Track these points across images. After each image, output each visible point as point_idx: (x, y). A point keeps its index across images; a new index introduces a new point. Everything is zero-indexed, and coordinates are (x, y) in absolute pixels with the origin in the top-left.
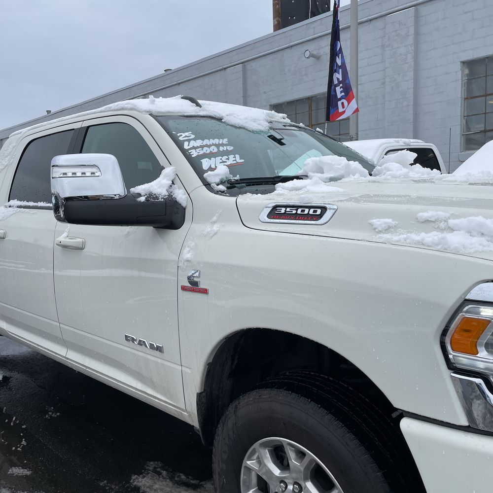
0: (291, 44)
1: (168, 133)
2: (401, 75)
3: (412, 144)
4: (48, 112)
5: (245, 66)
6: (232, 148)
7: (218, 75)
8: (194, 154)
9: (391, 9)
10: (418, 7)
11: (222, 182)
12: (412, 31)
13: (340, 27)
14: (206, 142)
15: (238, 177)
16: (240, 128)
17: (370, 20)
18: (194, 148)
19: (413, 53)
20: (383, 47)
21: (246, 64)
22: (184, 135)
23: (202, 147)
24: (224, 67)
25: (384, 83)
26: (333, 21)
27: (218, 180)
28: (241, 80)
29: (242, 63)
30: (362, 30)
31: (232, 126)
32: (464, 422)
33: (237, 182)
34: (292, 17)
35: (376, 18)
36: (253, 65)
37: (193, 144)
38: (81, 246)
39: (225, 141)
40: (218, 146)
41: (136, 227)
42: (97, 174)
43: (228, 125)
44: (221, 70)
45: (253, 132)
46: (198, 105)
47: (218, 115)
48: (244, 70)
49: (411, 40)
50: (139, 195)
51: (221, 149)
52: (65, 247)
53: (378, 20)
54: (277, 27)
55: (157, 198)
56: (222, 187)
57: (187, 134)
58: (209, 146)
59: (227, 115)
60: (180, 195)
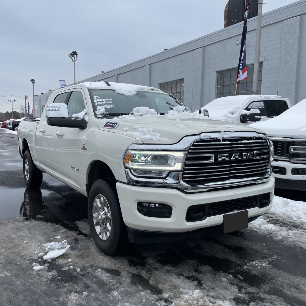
0: (230, 36)
1: (90, 96)
2: (290, 55)
3: (270, 98)
4: (103, 72)
5: (204, 48)
6: (112, 102)
7: (190, 54)
8: (96, 104)
9: (288, 16)
10: (302, 16)
11: (101, 114)
12: (298, 30)
13: (247, 31)
14: (103, 100)
15: (108, 113)
16: (121, 94)
17: (275, 23)
18: (97, 102)
19: (298, 43)
20: (281, 39)
21: (205, 47)
22: (96, 97)
23: (100, 102)
24: (193, 49)
25: (280, 60)
26: (244, 27)
27: (99, 114)
28: (201, 57)
29: (203, 47)
30: (263, 31)
31: (118, 93)
32: (126, 181)
33: (106, 114)
34: (234, 20)
35: (278, 22)
36: (208, 47)
37: (98, 100)
38: (62, 135)
39: (111, 100)
40: (106, 101)
41: (75, 128)
42: (59, 110)
43: (117, 93)
44: (191, 51)
45: (126, 96)
46: (109, 85)
47: (114, 89)
48: (204, 51)
49: (297, 35)
50: (73, 117)
51: (107, 102)
52: (59, 135)
53: (280, 23)
54: (226, 25)
55: (79, 119)
56: (100, 116)
57: (97, 97)
58: (103, 101)
59: (118, 89)
60: (87, 118)
